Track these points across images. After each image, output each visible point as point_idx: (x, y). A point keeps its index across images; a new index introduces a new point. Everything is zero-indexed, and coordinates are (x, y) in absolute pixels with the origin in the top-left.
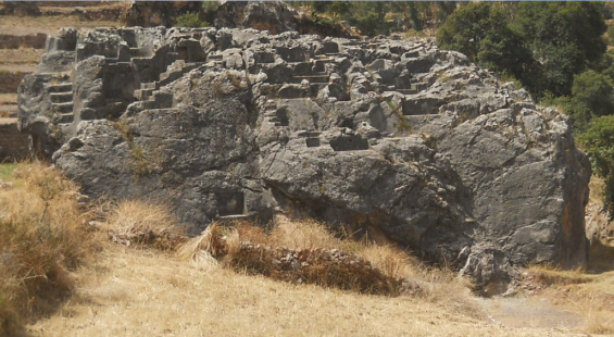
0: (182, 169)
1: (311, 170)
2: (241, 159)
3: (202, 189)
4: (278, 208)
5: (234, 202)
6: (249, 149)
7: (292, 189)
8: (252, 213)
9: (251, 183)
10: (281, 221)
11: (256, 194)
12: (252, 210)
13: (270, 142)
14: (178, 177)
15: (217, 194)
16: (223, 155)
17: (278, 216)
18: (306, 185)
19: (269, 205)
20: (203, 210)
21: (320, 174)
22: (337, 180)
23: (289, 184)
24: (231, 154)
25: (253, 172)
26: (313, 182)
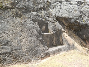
0: (21, 9)
1: (78, 13)
2: (44, 9)
3: (33, 20)
4: (63, 30)
5: (44, 27)
6: (46, 5)
7: (73, 21)
8: (54, 32)
9: (50, 19)
10: (65, 35)
11: (53, 24)
12: (54, 30)
13: (56, 2)
14: (20, 12)
15: (38, 23)
16: (37, 6)
17: (64, 33)
18: (78, 19)
19: (60, 29)
20: (37, 30)
21: (81, 16)
22: (86, 18)
23: (71, 19)
24: (40, 6)
25: (50, 14)
26: (80, 18)
